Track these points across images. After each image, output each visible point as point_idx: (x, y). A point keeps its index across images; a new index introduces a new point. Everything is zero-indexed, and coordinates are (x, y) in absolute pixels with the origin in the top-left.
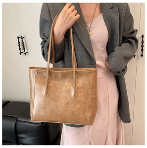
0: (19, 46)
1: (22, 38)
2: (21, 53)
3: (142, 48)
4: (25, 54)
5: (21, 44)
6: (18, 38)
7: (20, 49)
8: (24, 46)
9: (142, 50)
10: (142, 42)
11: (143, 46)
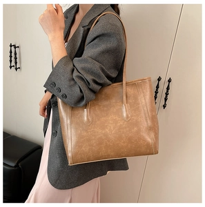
0: (11, 57)
1: (15, 48)
2: (11, 67)
3: (166, 97)
4: (16, 69)
5: (13, 55)
6: (11, 46)
7: (11, 61)
8: (16, 58)
9: (166, 99)
10: (168, 89)
11: (167, 94)
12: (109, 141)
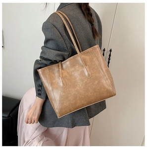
3: (109, 61)
10: (110, 56)
11: (109, 59)
12: (80, 95)
